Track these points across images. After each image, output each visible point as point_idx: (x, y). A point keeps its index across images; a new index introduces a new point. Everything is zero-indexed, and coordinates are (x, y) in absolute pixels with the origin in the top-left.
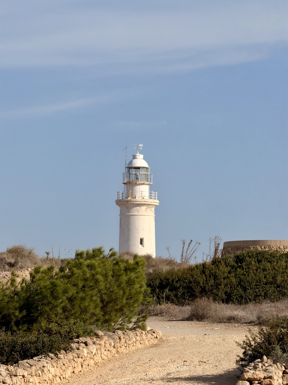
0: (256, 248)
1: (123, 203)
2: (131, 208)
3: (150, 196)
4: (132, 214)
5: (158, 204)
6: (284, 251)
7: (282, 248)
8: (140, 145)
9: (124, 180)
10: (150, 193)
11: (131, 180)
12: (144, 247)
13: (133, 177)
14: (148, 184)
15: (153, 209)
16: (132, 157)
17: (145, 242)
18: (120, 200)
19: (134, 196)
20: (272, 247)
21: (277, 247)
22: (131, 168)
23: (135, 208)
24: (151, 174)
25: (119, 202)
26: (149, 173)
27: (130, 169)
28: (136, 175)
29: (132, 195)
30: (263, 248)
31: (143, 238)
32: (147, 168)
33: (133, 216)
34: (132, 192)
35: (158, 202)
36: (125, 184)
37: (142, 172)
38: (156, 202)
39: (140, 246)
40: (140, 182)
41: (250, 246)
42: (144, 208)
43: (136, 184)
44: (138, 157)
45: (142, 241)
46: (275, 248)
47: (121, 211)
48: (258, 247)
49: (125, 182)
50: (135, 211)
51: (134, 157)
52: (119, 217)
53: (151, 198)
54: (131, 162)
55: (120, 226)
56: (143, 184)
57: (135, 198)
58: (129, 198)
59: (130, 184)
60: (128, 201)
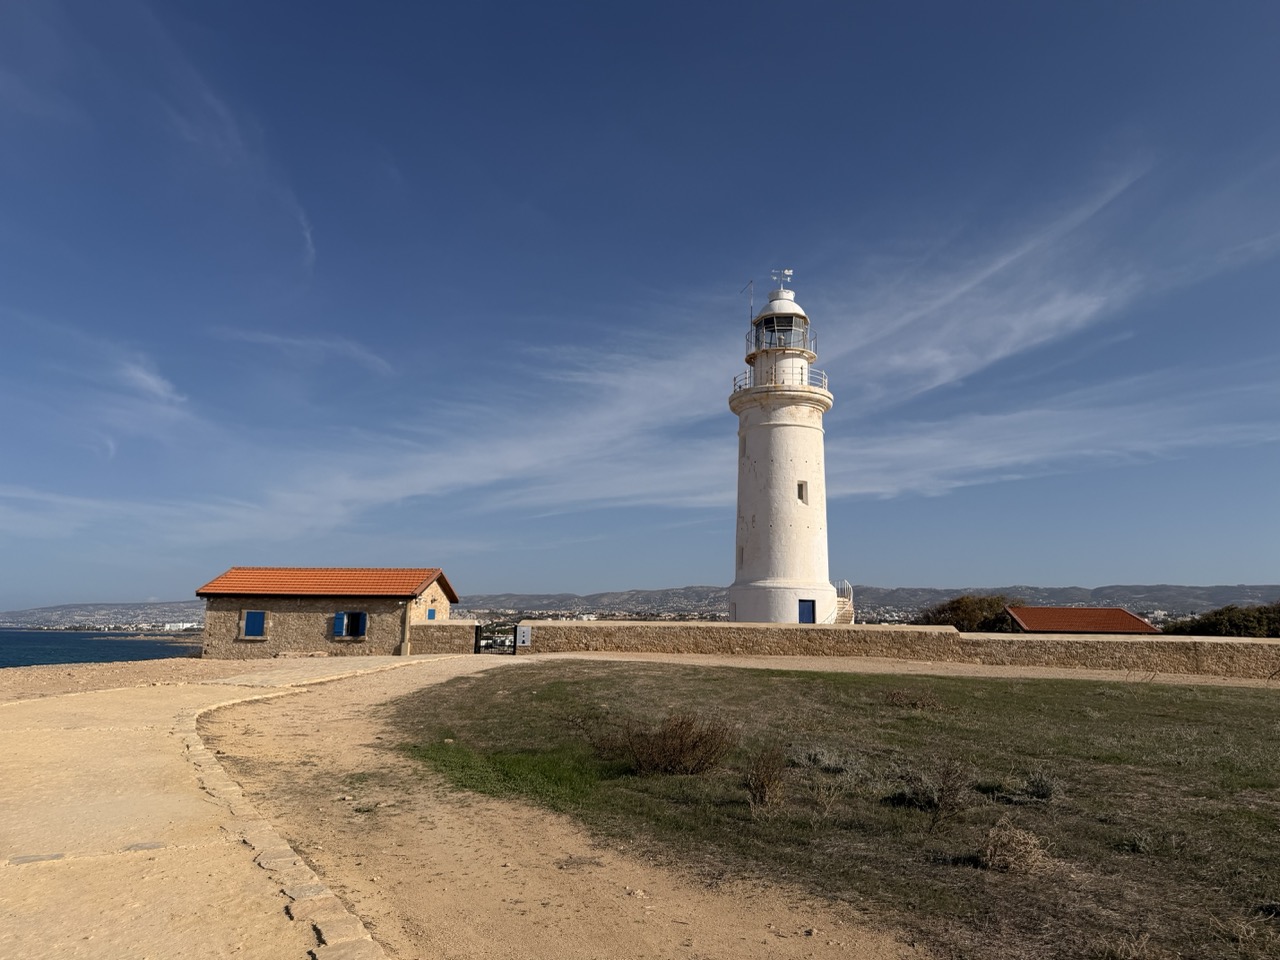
1: (756, 396)
2: (774, 410)
3: (811, 378)
4: (778, 423)
8: (787, 272)
9: (748, 349)
10: (811, 374)
12: (807, 504)
15: (820, 410)
16: (770, 297)
17: (807, 491)
18: (746, 391)
23: (785, 409)
31: (806, 483)
33: (782, 428)
34: (775, 373)
37: (796, 326)
38: (823, 393)
39: (799, 501)
40: (790, 352)
42: (802, 407)
43: (785, 356)
44: (781, 294)
45: (801, 487)
50: (787, 415)
51: (775, 294)
53: (812, 384)
54: (768, 307)
56: (798, 355)
57: (783, 382)
58: (770, 385)
60: (767, 391)
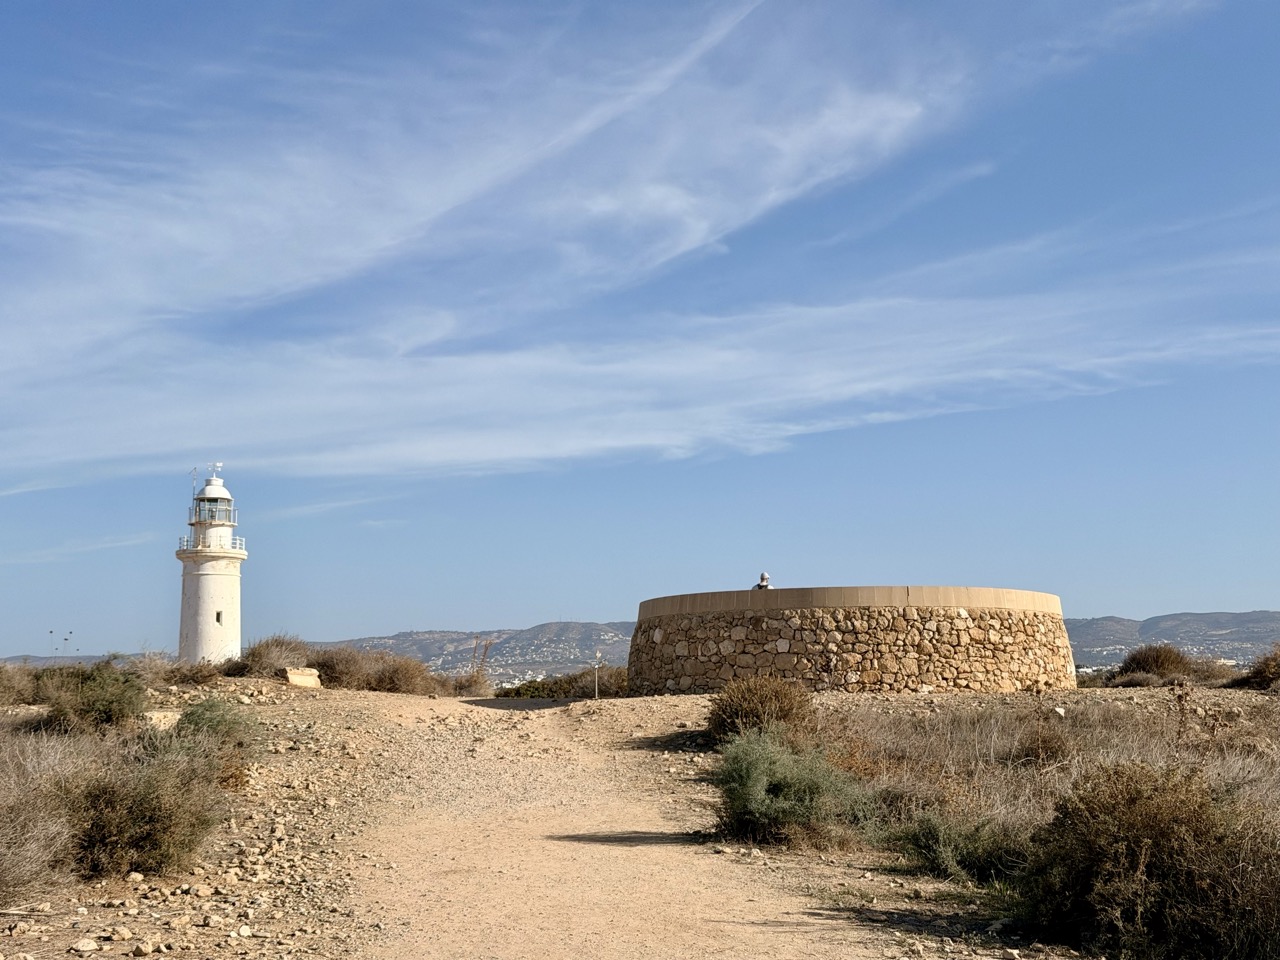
0: (813, 616)
1: (189, 555)
2: (201, 564)
3: (233, 543)
4: (202, 573)
5: (246, 558)
6: (921, 627)
7: (916, 617)
8: (218, 464)
9: (190, 519)
10: (234, 539)
11: (202, 519)
12: (222, 626)
13: (205, 514)
14: (229, 526)
15: (238, 565)
16: (205, 484)
17: (223, 617)
18: (184, 551)
19: (207, 544)
20: (876, 615)
21: (896, 615)
22: (203, 500)
23: (208, 563)
24: (234, 510)
25: (181, 554)
26: (232, 509)
27: (202, 503)
28: (210, 510)
29: (204, 542)
30: (840, 617)
31: (222, 611)
32: (229, 500)
33: (205, 576)
34: (204, 538)
35: (246, 553)
36: (192, 525)
37: (221, 506)
38: (244, 554)
39: (217, 623)
40: (217, 522)
41: (787, 612)
42: (223, 563)
43: (211, 526)
44: (214, 482)
45: (218, 616)
46: (890, 617)
47: (185, 567)
48: (819, 613)
49: (193, 521)
50: (208, 568)
51: (208, 483)
52: (181, 578)
53: (234, 548)
54: (203, 491)
55: (183, 593)
56: (223, 525)
57: (209, 547)
58: (200, 548)
59: (200, 526)
60: (197, 552)
